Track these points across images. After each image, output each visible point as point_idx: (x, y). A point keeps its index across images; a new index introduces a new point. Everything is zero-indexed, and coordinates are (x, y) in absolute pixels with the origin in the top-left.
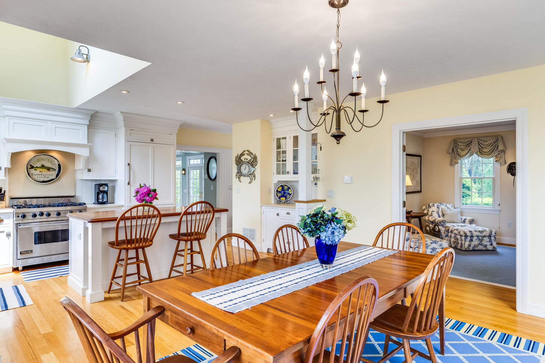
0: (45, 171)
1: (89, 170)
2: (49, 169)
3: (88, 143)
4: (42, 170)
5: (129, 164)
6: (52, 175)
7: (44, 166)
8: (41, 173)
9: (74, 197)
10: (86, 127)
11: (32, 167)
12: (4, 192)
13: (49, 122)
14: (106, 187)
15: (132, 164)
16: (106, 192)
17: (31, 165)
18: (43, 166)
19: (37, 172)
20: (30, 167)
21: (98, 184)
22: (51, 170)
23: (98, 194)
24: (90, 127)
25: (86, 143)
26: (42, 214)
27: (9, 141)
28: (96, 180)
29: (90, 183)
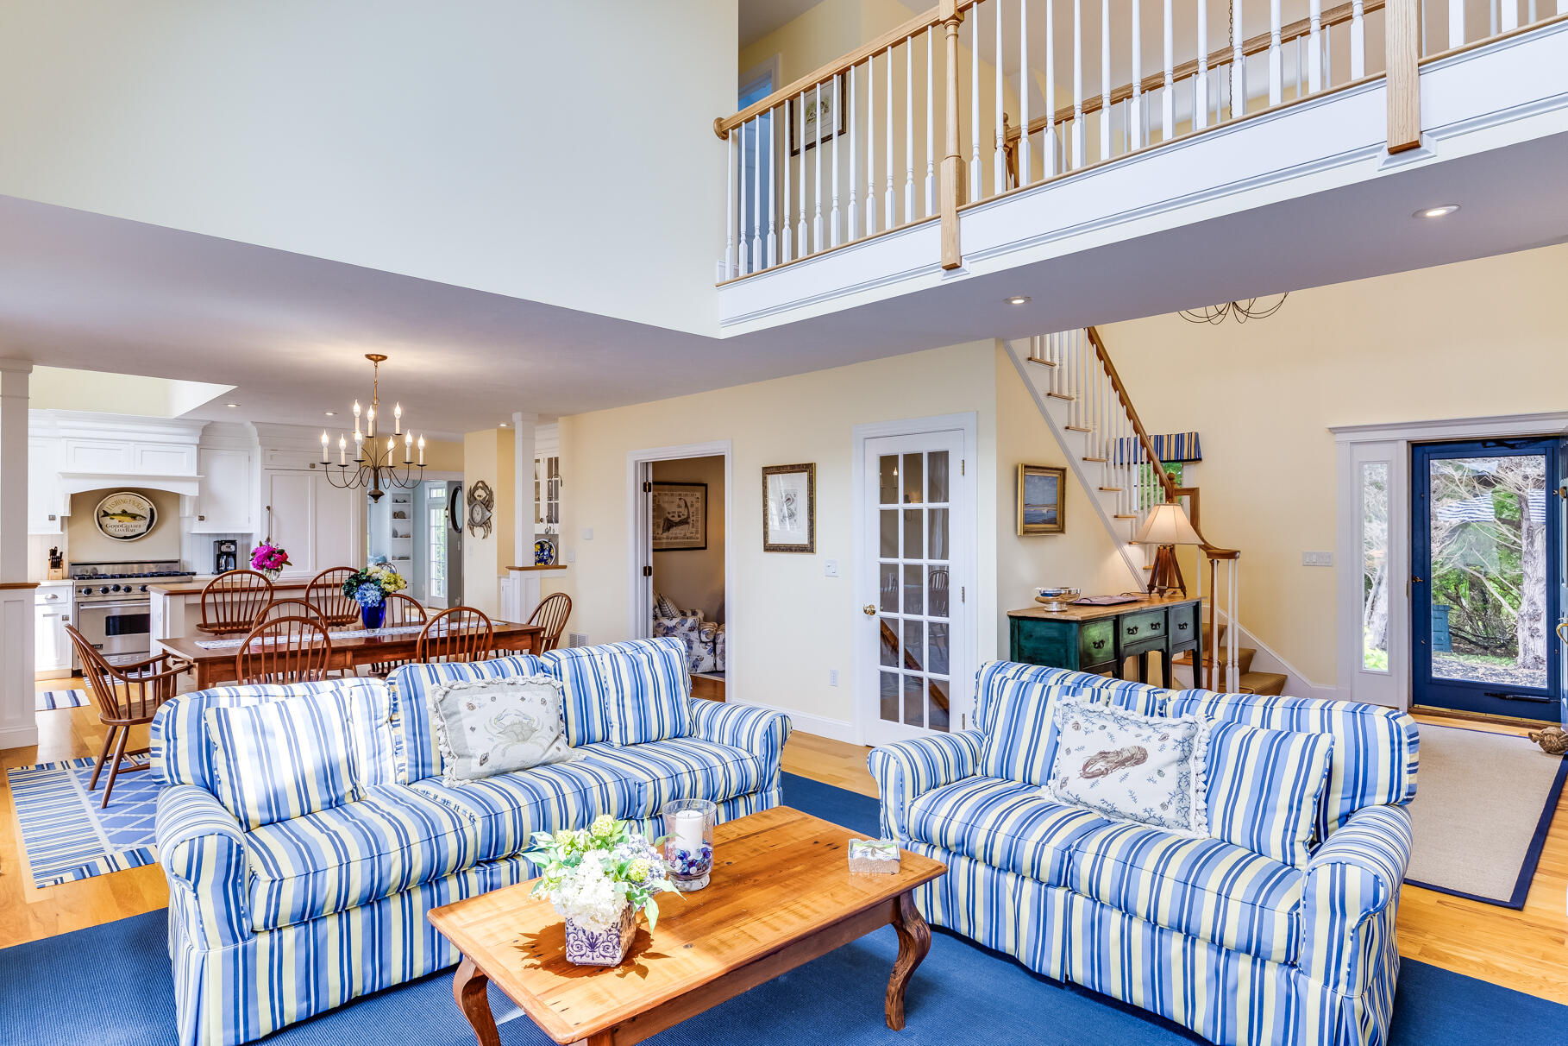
0: (127, 521)
1: (202, 518)
2: (134, 517)
3: (198, 474)
4: (122, 518)
5: (268, 508)
6: (141, 526)
7: (126, 512)
8: (121, 524)
9: (176, 562)
10: (195, 447)
11: (106, 514)
12: (61, 553)
13: (132, 444)
14: (233, 547)
15: (274, 507)
16: (234, 555)
17: (104, 511)
18: (124, 513)
19: (115, 521)
20: (103, 514)
21: (218, 542)
22: (138, 518)
23: (219, 557)
24: (201, 447)
25: (194, 474)
26: (117, 588)
27: (67, 476)
28: (218, 535)
29: (207, 538)
